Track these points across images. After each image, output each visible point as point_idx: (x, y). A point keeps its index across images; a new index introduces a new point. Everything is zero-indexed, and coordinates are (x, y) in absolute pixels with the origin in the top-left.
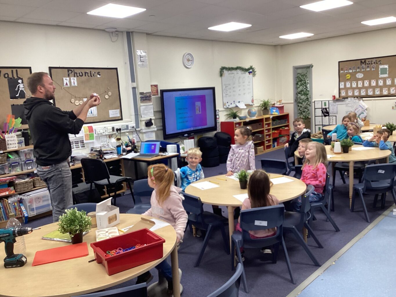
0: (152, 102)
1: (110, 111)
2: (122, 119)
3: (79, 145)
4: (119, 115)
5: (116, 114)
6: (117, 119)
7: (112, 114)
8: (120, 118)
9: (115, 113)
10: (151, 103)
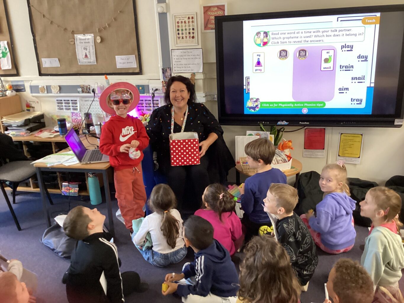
1: (116, 57)
2: (140, 72)
3: (70, 106)
4: (134, 65)
6: (131, 71)
7: (121, 63)
8: (137, 71)
9: (126, 61)
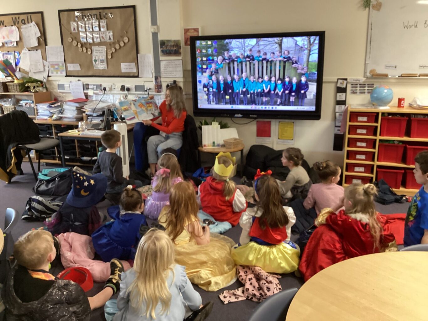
0: (181, 56)
1: (121, 64)
2: (137, 77)
4: (135, 70)
5: (130, 68)
6: (132, 75)
7: (125, 69)
8: (136, 75)
9: (128, 67)
10: (180, 58)
